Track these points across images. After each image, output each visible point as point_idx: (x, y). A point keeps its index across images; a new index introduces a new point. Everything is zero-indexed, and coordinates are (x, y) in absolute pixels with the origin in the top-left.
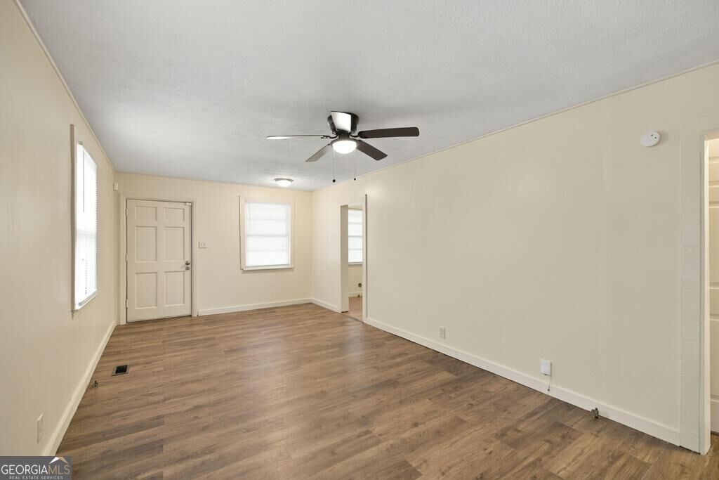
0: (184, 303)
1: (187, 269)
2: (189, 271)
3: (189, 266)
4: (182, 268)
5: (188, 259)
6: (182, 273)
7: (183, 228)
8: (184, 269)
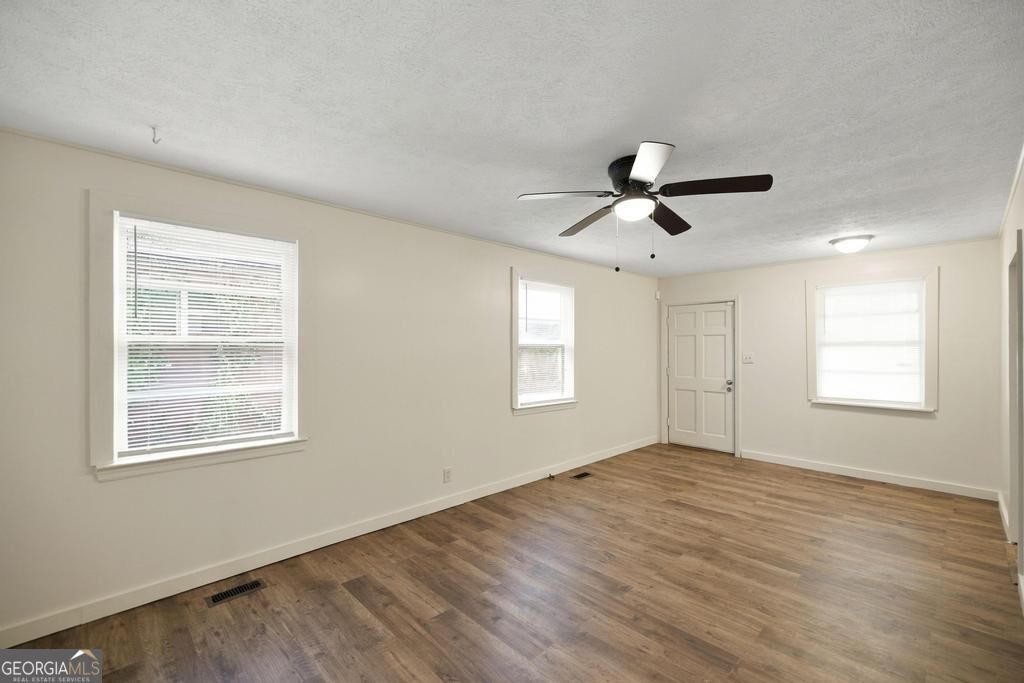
0: (725, 434)
1: (729, 390)
2: (731, 394)
3: (731, 385)
4: (723, 389)
5: (730, 378)
6: (722, 395)
7: (725, 335)
8: (725, 390)
